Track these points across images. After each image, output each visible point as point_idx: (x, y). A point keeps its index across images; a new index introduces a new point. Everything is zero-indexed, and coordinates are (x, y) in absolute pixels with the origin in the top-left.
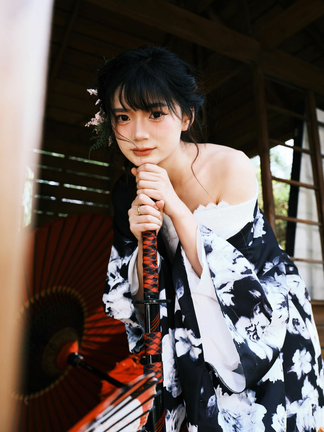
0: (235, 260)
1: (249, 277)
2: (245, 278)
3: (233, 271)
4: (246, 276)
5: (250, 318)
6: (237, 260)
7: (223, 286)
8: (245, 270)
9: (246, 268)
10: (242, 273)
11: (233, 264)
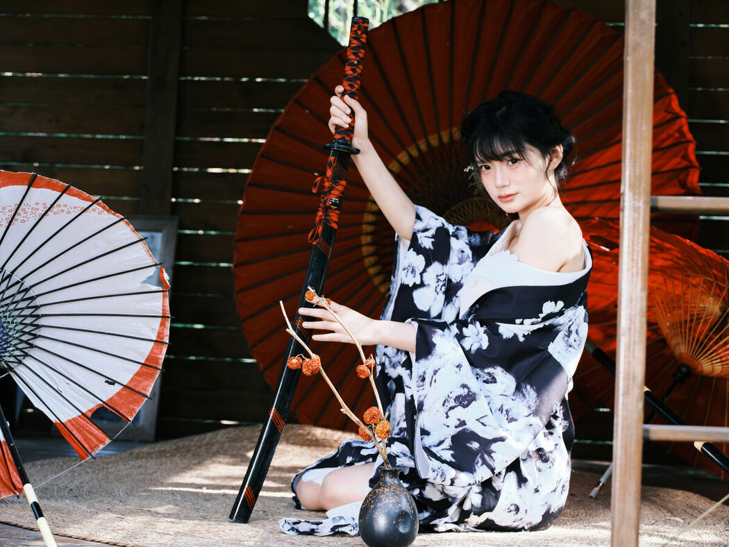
0: (447, 413)
1: (464, 429)
2: (460, 431)
3: (448, 426)
4: (461, 429)
5: (473, 473)
6: (449, 413)
7: (441, 443)
8: (458, 422)
9: (459, 420)
10: (456, 427)
11: (447, 417)
